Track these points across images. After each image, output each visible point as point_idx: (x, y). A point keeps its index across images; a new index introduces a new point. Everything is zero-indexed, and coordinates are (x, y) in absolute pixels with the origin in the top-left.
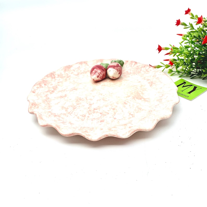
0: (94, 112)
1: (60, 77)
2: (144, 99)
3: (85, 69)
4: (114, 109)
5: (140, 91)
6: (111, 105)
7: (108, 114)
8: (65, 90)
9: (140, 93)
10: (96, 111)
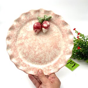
0: (37, 57)
1: (17, 27)
2: (58, 48)
3: (29, 17)
4: (45, 55)
5: (57, 42)
6: (44, 53)
7: (43, 58)
8: (22, 37)
9: (57, 43)
10: (38, 56)
